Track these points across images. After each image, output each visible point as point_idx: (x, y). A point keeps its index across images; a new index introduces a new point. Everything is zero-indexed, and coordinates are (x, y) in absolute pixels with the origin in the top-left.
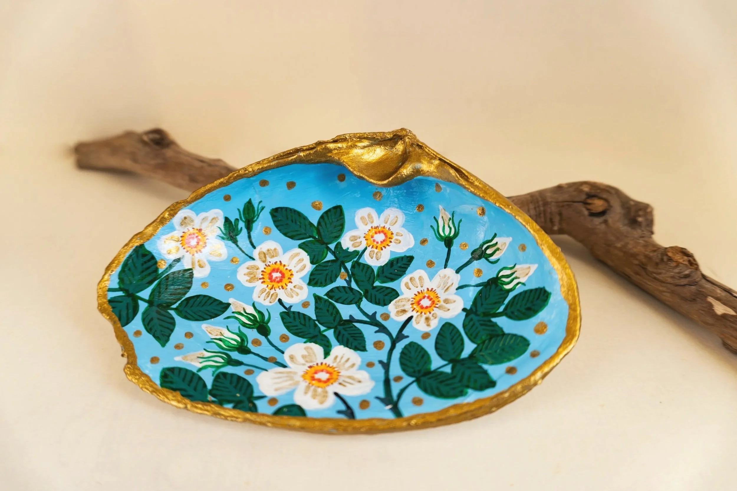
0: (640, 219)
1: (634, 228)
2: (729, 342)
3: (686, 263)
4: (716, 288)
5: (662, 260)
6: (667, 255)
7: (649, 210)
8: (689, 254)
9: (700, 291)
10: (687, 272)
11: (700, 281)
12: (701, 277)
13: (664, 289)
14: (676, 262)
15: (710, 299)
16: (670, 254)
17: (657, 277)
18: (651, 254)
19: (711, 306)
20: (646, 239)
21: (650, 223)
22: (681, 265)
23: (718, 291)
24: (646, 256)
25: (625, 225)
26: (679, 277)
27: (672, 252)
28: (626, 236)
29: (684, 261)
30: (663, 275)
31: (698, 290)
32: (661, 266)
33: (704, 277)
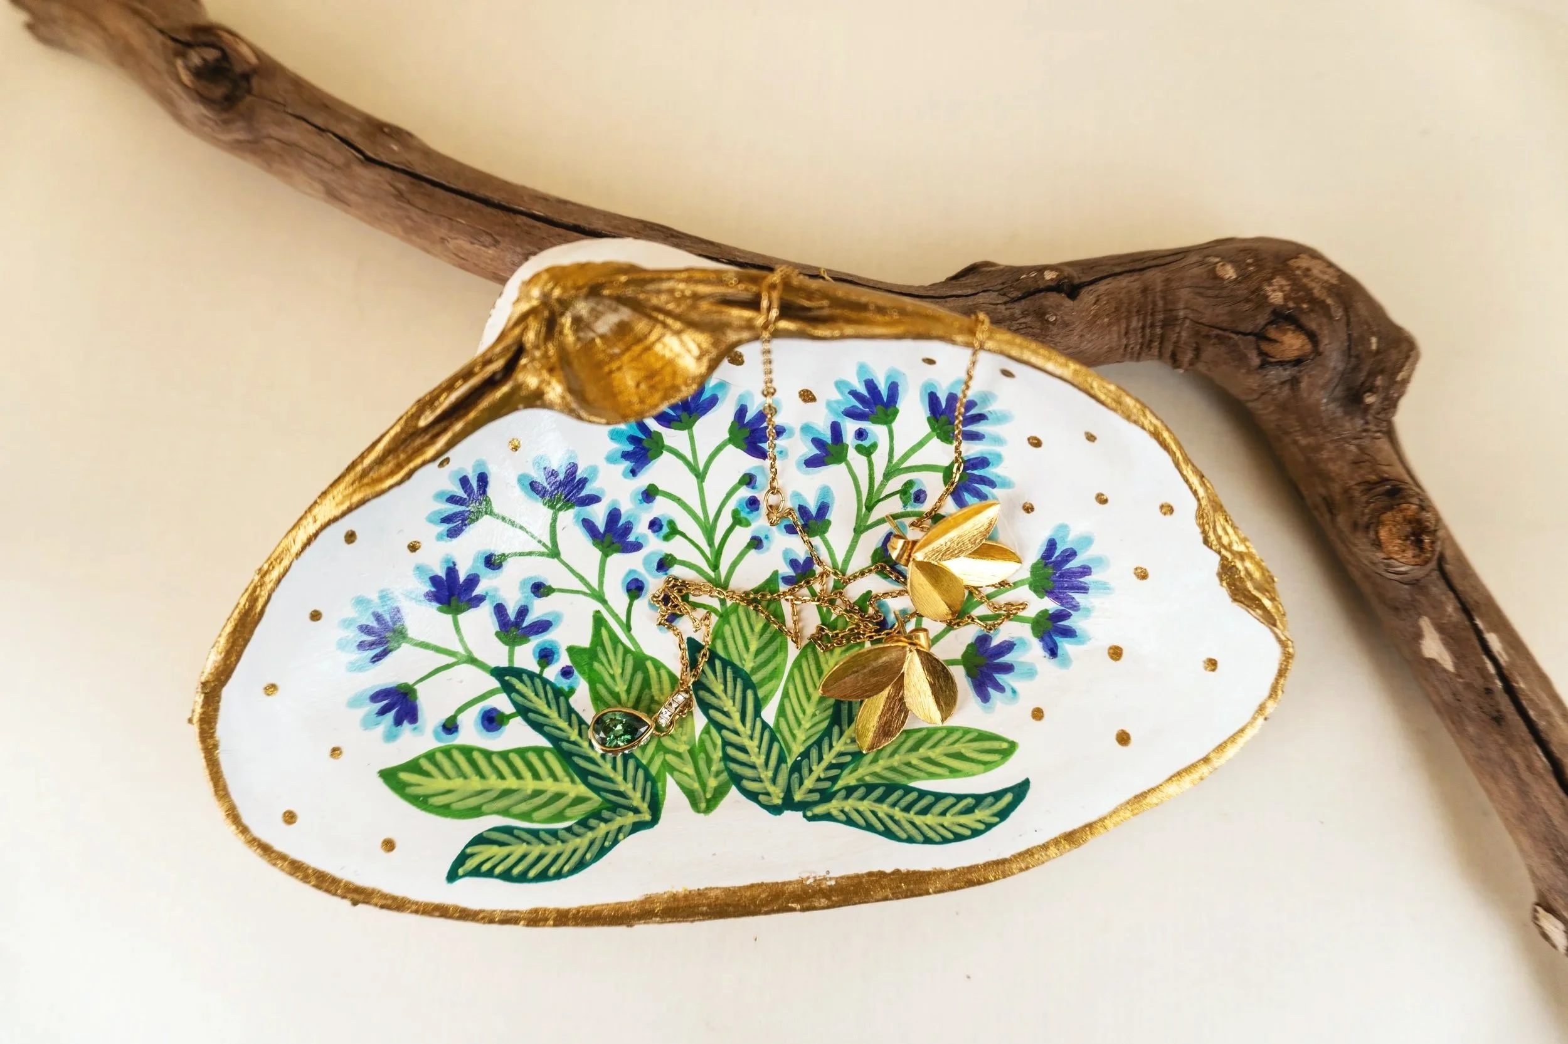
0: (1370, 399)
1: (1348, 414)
4: (1449, 599)
5: (1367, 527)
6: (1377, 530)
9: (1414, 599)
10: (1402, 569)
11: (1427, 576)
14: (1389, 553)
15: (1425, 624)
16: (1384, 532)
19: (1419, 635)
22: (1393, 560)
25: (1334, 400)
26: (1386, 569)
27: (1390, 530)
28: (1325, 430)
30: (1358, 549)
31: (1411, 595)
32: (1359, 535)
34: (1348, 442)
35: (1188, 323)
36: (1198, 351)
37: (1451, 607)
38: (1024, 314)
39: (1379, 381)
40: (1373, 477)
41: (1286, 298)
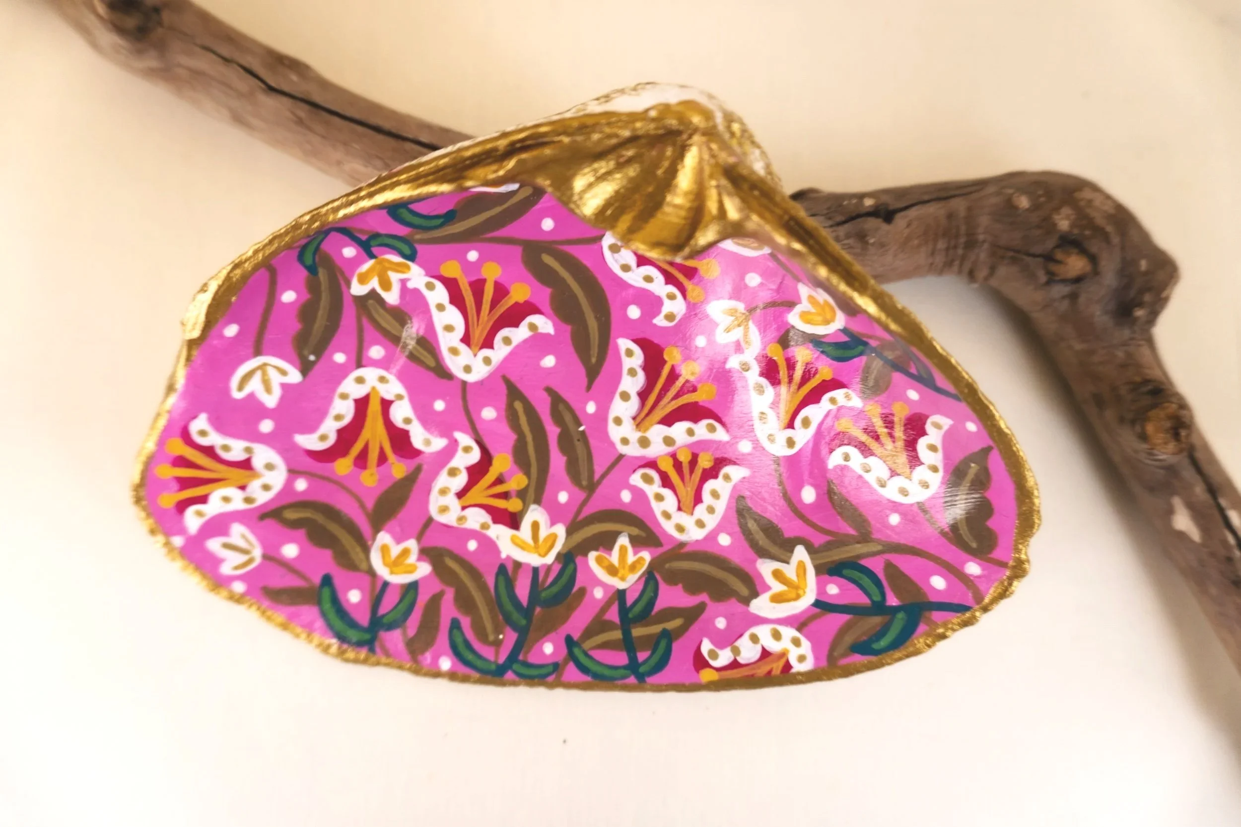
0: (1139, 312)
1: (1120, 326)
4: (1197, 481)
9: (1168, 482)
10: (1161, 457)
15: (1176, 501)
25: (1105, 312)
28: (1098, 337)
31: (1165, 478)
34: (1116, 349)
35: (986, 246)
36: (993, 269)
37: (1199, 490)
38: (848, 236)
39: (1147, 298)
40: (1138, 379)
41: (1073, 226)
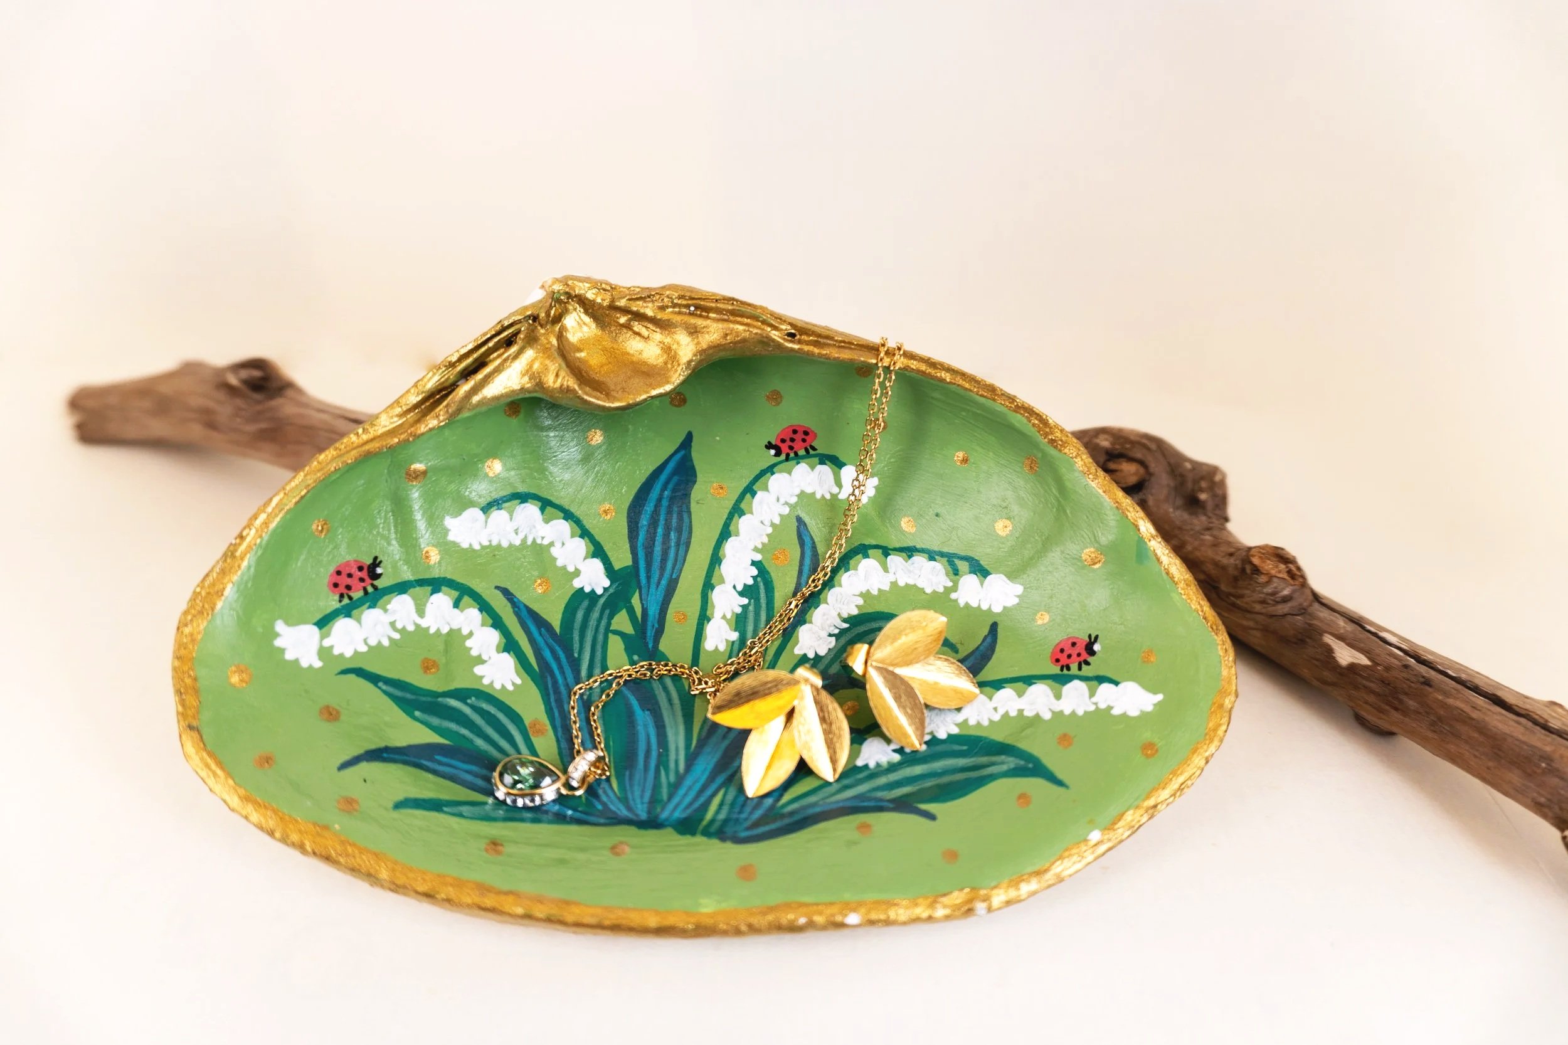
0: (1203, 496)
1: (1193, 513)
2: (1363, 714)
3: (1285, 576)
4: (1336, 617)
5: (1243, 570)
6: (1251, 563)
7: (1217, 478)
8: (1288, 559)
9: (1310, 625)
10: (1286, 592)
11: (1311, 605)
12: (1311, 597)
13: (1251, 624)
14: (1267, 574)
15: (1328, 639)
16: (1256, 561)
17: (1238, 602)
18: (1225, 561)
19: (1330, 650)
20: (1215, 532)
21: (1221, 501)
22: (1275, 580)
23: (1341, 622)
24: (1216, 564)
25: (1176, 508)
26: (1274, 601)
27: (1260, 557)
28: (1181, 529)
29: (1280, 572)
30: (1246, 600)
31: (1306, 623)
32: (1240, 583)
33: (1316, 597)
34: (1203, 534)
39: (1204, 484)
41: (1113, 444)
